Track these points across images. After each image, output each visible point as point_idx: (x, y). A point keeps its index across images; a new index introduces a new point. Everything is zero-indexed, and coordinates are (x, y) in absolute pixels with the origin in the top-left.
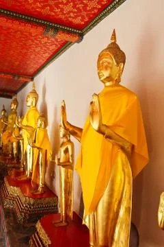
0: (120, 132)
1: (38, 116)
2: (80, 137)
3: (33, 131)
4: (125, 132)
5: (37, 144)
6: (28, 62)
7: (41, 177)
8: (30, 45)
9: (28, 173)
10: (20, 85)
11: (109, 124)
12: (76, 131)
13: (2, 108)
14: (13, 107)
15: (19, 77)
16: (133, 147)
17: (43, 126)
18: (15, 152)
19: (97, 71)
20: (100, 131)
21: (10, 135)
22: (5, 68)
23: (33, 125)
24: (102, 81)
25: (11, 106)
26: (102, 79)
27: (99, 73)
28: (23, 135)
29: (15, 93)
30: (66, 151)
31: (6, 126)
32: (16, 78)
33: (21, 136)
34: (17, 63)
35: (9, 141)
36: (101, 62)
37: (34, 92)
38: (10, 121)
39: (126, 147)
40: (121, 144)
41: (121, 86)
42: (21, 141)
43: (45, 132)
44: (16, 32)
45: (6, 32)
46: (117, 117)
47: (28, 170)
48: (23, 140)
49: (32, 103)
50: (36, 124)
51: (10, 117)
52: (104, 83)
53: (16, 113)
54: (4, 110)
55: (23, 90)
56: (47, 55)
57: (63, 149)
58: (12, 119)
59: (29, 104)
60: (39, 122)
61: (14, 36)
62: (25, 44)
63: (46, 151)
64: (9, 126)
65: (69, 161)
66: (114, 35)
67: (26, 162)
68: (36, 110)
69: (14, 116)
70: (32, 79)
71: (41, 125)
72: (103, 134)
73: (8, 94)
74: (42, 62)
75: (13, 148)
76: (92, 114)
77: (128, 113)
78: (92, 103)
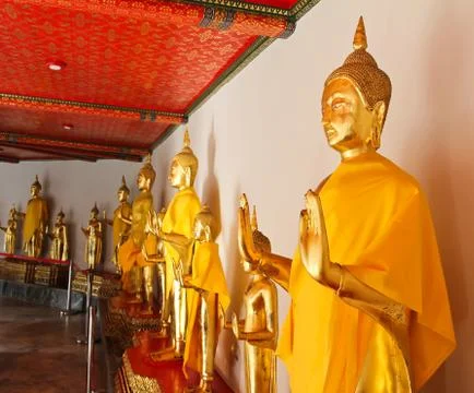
0: (375, 281)
1: (197, 210)
2: (287, 280)
3: (187, 246)
4: (387, 283)
5: (195, 281)
6: (172, 84)
7: (205, 357)
8: (175, 47)
9: (176, 344)
10: (159, 132)
11: (349, 262)
12: (277, 266)
13: (121, 185)
14: (144, 182)
15: (154, 117)
16: (412, 315)
17: (207, 236)
18: (149, 289)
19: (320, 124)
20: (324, 280)
21: (137, 250)
22: (121, 99)
23: (186, 230)
24: (334, 147)
25: (138, 182)
26: (334, 142)
27: (326, 129)
28: (166, 254)
29: (149, 148)
30: (259, 304)
31: (129, 226)
32: (148, 119)
33: (160, 254)
34: (148, 86)
35: (135, 264)
36: (330, 101)
37: (188, 153)
38: (137, 216)
39: (394, 315)
40: (380, 308)
41: (382, 159)
42: (160, 267)
43: (214, 250)
44: (139, 23)
45: (117, 25)
46: (371, 239)
47: (178, 336)
48: (165, 263)
49: (184, 179)
50: (193, 230)
51: (136, 207)
52: (341, 151)
53: (150, 197)
54: (125, 188)
55: (165, 143)
56: (214, 67)
57: (250, 300)
58: (142, 211)
59: (176, 181)
60: (199, 226)
61: (138, 32)
62: (162, 46)
63: (217, 295)
64: (135, 227)
65: (266, 330)
66: (361, 31)
67: (173, 319)
68: (194, 196)
69: (146, 204)
70: (185, 119)
71: (203, 233)
72: (334, 286)
73: (133, 151)
74: (204, 81)
75: (143, 281)
76: (306, 239)
77: (397, 232)
78: (304, 213)
